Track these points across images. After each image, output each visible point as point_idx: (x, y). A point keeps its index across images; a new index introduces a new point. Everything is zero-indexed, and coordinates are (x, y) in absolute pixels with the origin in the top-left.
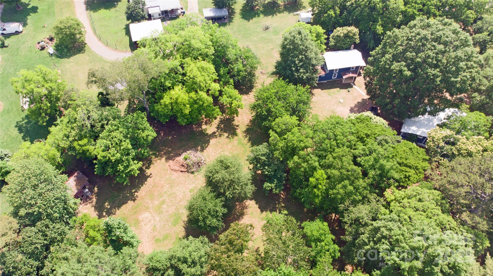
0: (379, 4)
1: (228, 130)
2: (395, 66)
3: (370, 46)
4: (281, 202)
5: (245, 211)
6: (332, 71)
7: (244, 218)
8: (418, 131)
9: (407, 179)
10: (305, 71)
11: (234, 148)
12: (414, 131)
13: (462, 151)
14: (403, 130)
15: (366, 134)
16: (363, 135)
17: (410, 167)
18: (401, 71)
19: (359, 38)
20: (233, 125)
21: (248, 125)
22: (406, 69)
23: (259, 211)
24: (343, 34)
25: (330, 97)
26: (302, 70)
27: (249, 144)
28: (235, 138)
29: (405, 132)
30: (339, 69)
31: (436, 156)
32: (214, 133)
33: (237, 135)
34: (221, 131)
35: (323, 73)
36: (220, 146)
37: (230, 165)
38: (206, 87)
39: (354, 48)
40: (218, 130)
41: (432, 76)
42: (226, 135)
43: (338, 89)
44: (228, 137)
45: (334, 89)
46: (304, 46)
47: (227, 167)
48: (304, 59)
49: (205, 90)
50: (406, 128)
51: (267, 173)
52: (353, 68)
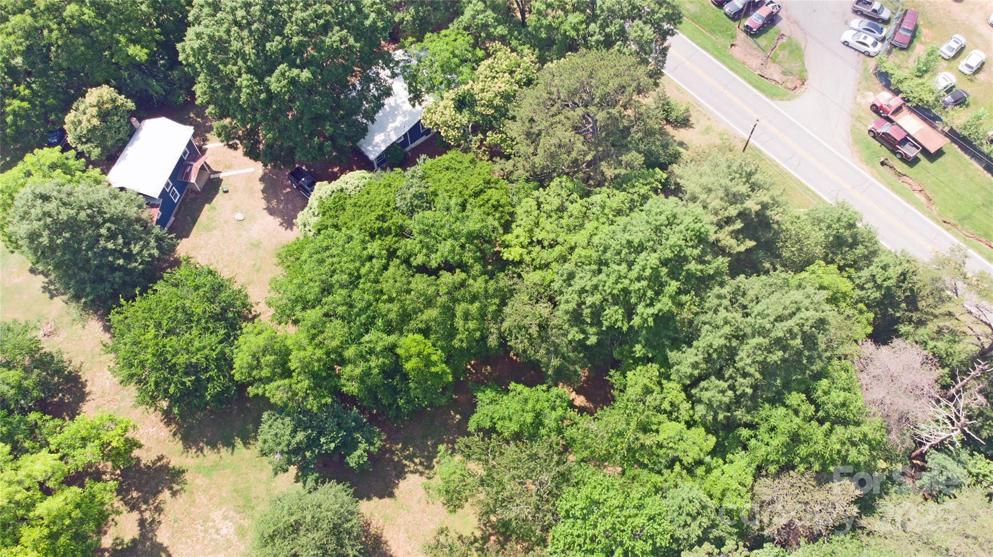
0: (84, 14)
1: (157, 485)
2: (275, 83)
3: (157, 93)
4: (390, 448)
5: (373, 531)
6: (164, 194)
7: (388, 539)
8: (389, 135)
9: (501, 209)
10: (141, 243)
11: (212, 492)
12: (384, 141)
13: (495, 102)
14: (372, 157)
15: (377, 219)
16: (376, 226)
17: (482, 191)
18: (293, 82)
19: (127, 98)
20: (148, 467)
21: (175, 435)
22: (296, 71)
23: (387, 501)
24: (95, 120)
25: (217, 232)
26: (136, 249)
27: (223, 450)
28: (187, 476)
29: (377, 154)
30: (170, 178)
31: (471, 141)
32: (142, 523)
33: (183, 471)
34: (146, 502)
35: (156, 213)
36: (186, 521)
37: (294, 518)
38: (28, 489)
39: (140, 120)
40: (139, 509)
41: (341, 44)
42: (166, 495)
43: (207, 206)
44: (174, 494)
45: (203, 213)
46: (81, 208)
47: (295, 528)
48: (113, 227)
49: (39, 495)
50: (370, 148)
51: (332, 445)
52: (185, 153)
